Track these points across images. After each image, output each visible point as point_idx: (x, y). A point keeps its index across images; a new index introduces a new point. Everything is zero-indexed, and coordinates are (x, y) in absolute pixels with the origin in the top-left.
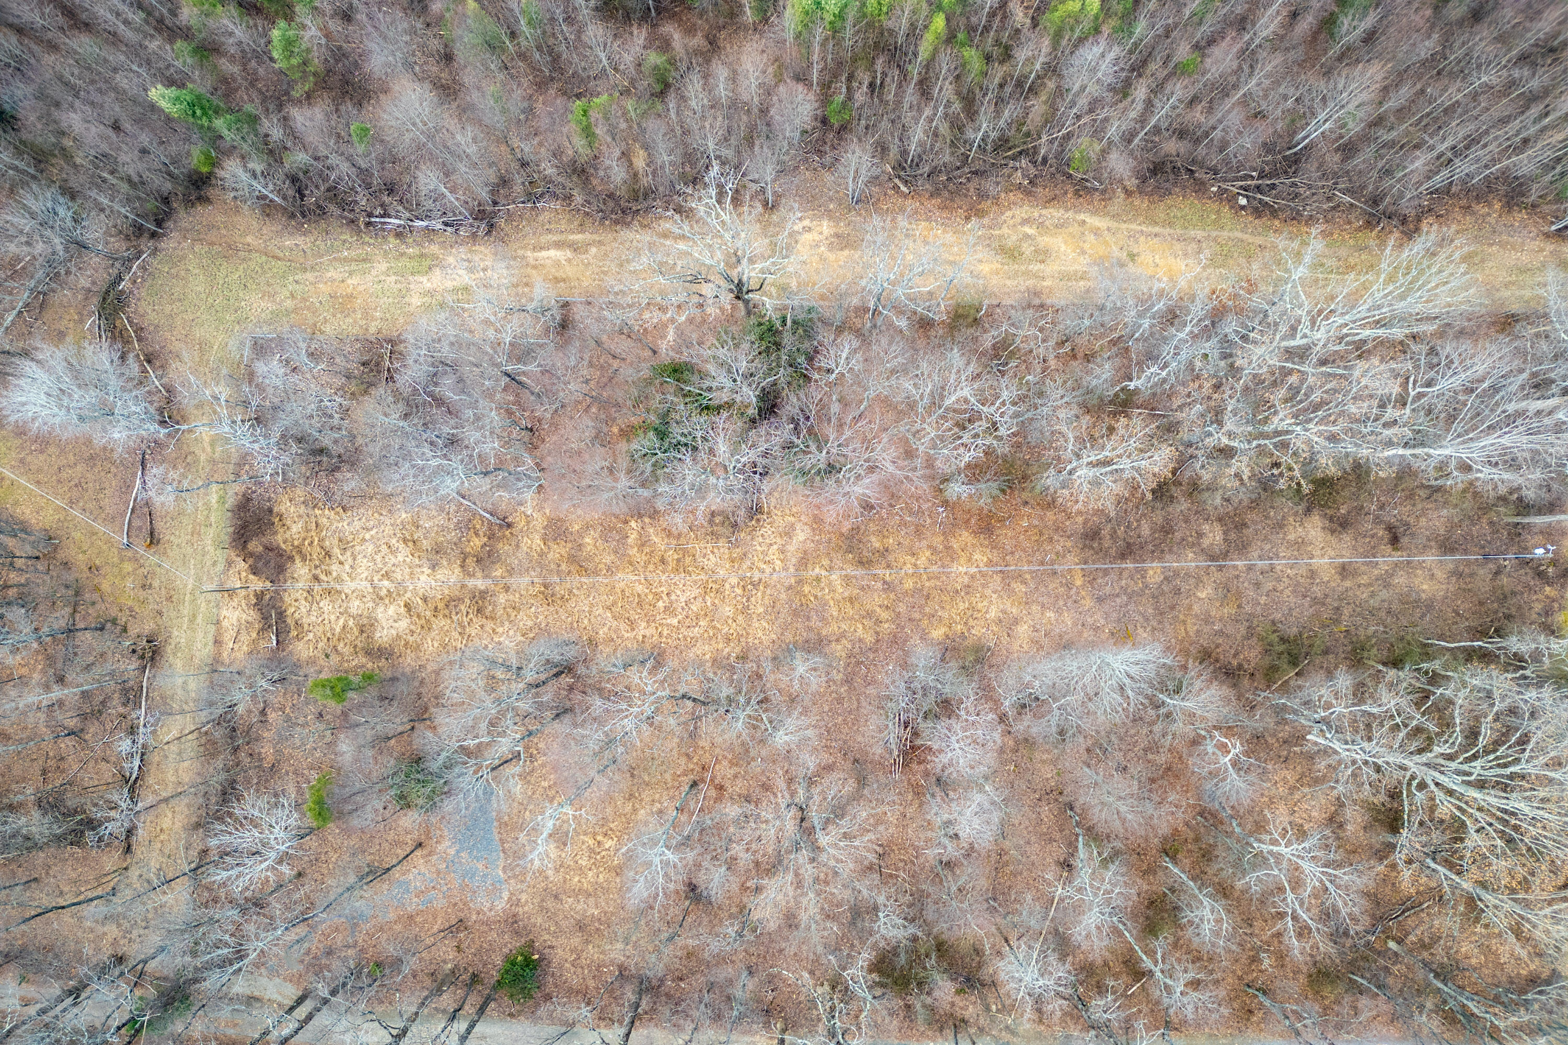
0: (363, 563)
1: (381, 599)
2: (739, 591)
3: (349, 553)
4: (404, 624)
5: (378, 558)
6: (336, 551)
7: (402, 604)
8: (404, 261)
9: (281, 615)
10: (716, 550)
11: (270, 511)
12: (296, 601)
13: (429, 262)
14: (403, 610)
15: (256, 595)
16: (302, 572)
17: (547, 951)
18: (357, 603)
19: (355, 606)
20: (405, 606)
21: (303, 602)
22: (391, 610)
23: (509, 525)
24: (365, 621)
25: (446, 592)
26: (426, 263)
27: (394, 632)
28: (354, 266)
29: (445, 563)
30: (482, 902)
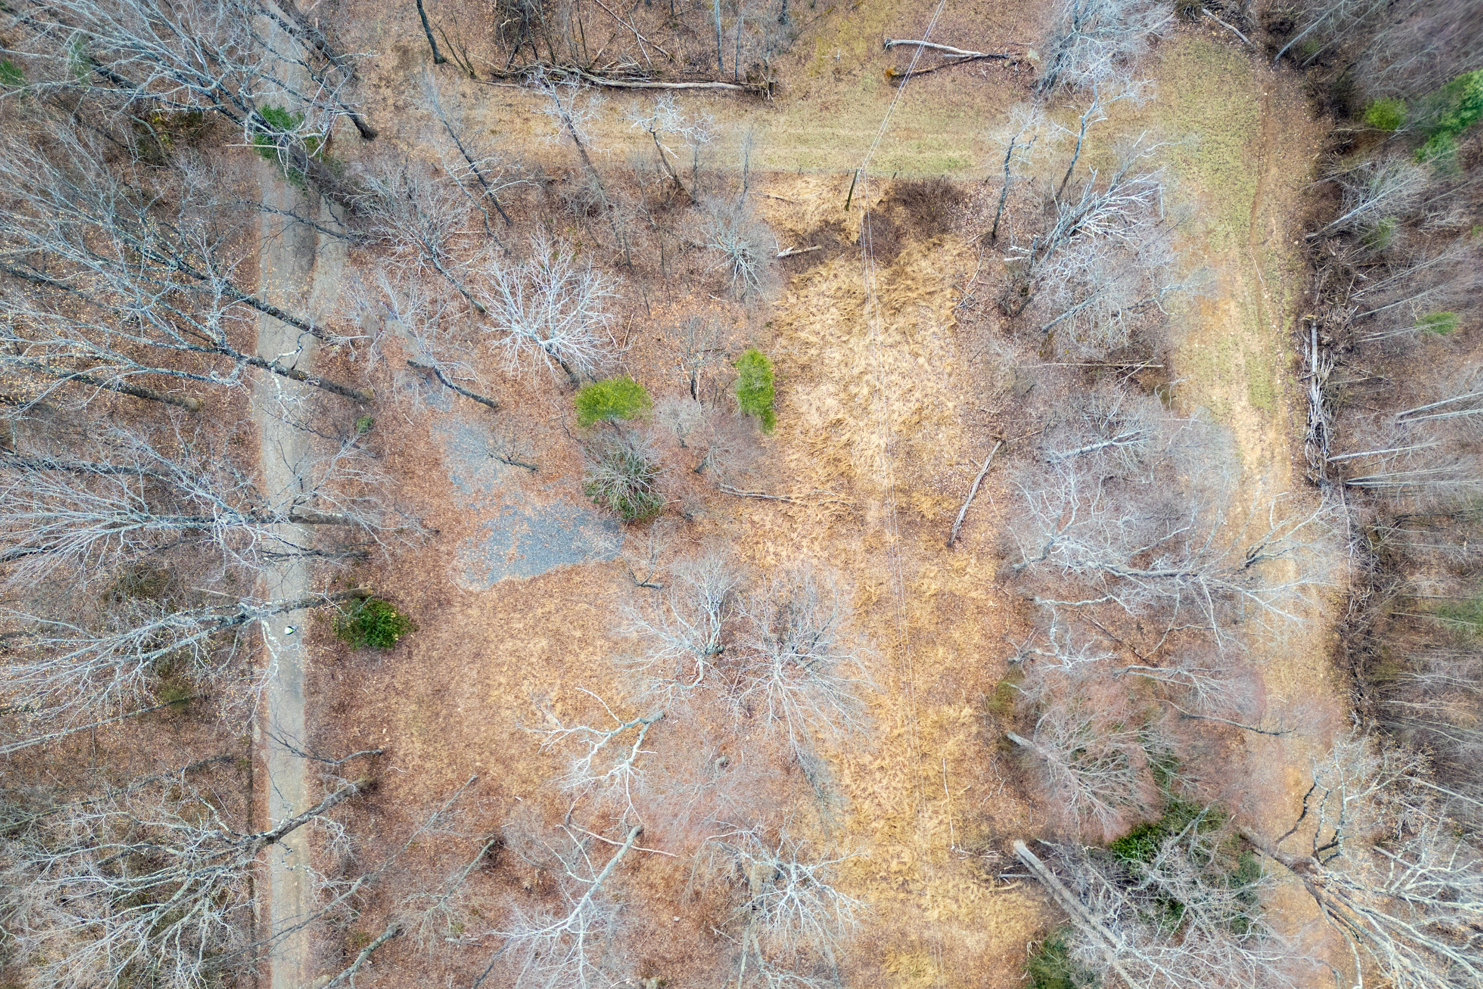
0: (889, 358)
1: (846, 387)
2: (894, 866)
3: (898, 338)
4: (815, 420)
5: (894, 377)
6: (901, 321)
7: (840, 416)
8: (1265, 374)
9: (816, 259)
10: (943, 827)
11: (944, 231)
12: (836, 276)
13: (1267, 406)
14: (832, 417)
15: (839, 223)
16: (872, 279)
17: (405, 650)
18: (838, 356)
19: (835, 355)
20: (839, 421)
21: (835, 285)
22: (831, 402)
23: (950, 546)
24: (816, 369)
25: (859, 471)
26: (1264, 402)
27: (804, 409)
28: (1252, 308)
29: (895, 465)
30: (464, 558)
